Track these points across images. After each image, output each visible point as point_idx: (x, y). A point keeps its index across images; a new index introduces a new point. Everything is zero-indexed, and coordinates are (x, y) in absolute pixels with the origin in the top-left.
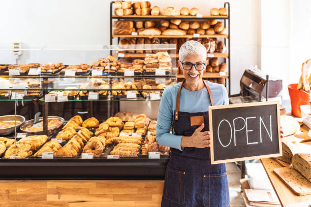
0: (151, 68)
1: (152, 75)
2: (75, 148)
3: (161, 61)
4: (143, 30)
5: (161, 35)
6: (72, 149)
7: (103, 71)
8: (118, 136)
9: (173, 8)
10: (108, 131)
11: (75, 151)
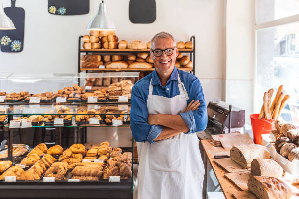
0: (115, 95)
1: (115, 102)
2: (37, 172)
3: (124, 88)
4: (110, 64)
5: (128, 68)
6: (34, 174)
7: (67, 98)
8: (81, 162)
9: (140, 42)
10: (71, 157)
11: (37, 175)
